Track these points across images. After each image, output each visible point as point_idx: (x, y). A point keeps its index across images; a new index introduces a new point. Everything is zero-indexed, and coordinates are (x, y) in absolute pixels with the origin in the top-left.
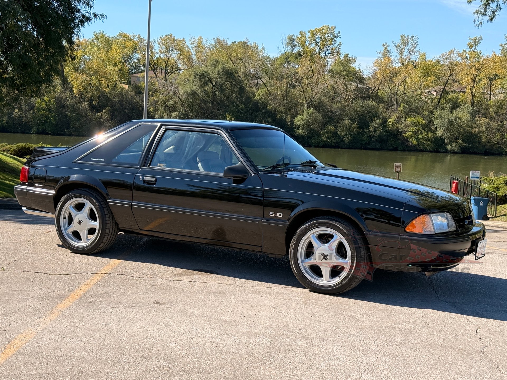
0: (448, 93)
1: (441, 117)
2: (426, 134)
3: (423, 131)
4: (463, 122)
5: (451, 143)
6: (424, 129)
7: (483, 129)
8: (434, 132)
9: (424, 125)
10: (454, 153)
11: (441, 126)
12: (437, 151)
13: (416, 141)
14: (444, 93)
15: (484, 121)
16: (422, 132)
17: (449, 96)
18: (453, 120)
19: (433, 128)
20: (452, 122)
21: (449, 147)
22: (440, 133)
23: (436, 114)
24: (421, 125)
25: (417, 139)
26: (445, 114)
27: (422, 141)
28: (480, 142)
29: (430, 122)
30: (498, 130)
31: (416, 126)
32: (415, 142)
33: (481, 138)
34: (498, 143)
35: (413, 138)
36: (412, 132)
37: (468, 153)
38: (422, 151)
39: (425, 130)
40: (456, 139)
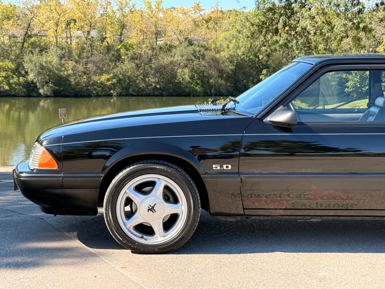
0: (30, 36)
1: (31, 61)
2: (17, 78)
3: (14, 76)
4: (53, 66)
5: (43, 87)
6: (14, 74)
7: (70, 72)
8: (24, 76)
9: (13, 70)
10: (47, 96)
11: (32, 70)
12: (29, 96)
13: (8, 86)
14: (27, 36)
15: (71, 64)
16: (12, 77)
17: (32, 40)
18: (44, 64)
19: (23, 72)
20: (43, 66)
21: (41, 91)
22: (31, 77)
23: (26, 58)
24: (11, 69)
25: (9, 84)
26: (34, 58)
27: (14, 86)
28: (70, 85)
29: (19, 65)
30: (85, 73)
31: (6, 71)
32: (7, 88)
33: (70, 82)
34: (86, 85)
35: (4, 83)
36: (3, 77)
37: (59, 97)
38: (14, 96)
39: (16, 75)
40: (47, 83)
